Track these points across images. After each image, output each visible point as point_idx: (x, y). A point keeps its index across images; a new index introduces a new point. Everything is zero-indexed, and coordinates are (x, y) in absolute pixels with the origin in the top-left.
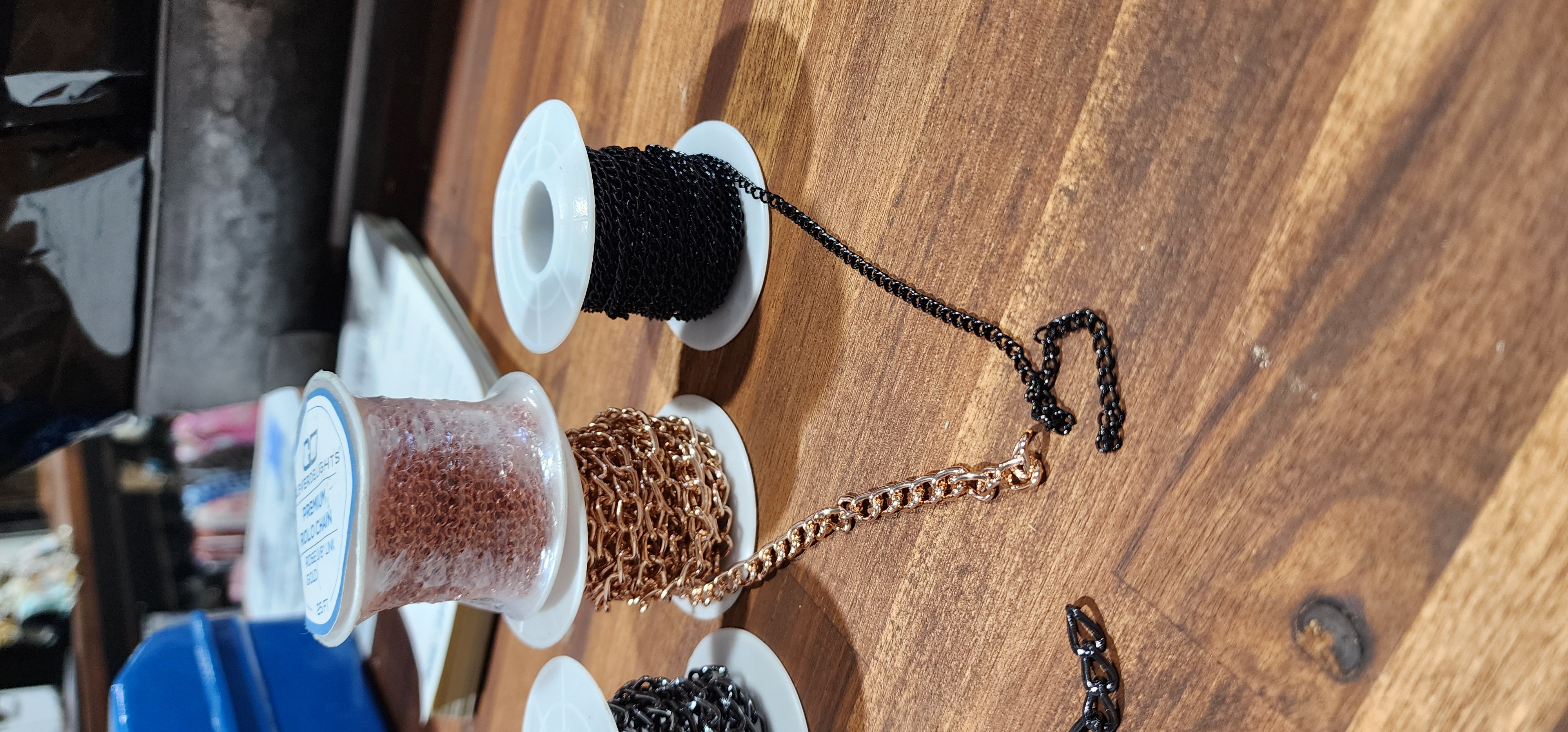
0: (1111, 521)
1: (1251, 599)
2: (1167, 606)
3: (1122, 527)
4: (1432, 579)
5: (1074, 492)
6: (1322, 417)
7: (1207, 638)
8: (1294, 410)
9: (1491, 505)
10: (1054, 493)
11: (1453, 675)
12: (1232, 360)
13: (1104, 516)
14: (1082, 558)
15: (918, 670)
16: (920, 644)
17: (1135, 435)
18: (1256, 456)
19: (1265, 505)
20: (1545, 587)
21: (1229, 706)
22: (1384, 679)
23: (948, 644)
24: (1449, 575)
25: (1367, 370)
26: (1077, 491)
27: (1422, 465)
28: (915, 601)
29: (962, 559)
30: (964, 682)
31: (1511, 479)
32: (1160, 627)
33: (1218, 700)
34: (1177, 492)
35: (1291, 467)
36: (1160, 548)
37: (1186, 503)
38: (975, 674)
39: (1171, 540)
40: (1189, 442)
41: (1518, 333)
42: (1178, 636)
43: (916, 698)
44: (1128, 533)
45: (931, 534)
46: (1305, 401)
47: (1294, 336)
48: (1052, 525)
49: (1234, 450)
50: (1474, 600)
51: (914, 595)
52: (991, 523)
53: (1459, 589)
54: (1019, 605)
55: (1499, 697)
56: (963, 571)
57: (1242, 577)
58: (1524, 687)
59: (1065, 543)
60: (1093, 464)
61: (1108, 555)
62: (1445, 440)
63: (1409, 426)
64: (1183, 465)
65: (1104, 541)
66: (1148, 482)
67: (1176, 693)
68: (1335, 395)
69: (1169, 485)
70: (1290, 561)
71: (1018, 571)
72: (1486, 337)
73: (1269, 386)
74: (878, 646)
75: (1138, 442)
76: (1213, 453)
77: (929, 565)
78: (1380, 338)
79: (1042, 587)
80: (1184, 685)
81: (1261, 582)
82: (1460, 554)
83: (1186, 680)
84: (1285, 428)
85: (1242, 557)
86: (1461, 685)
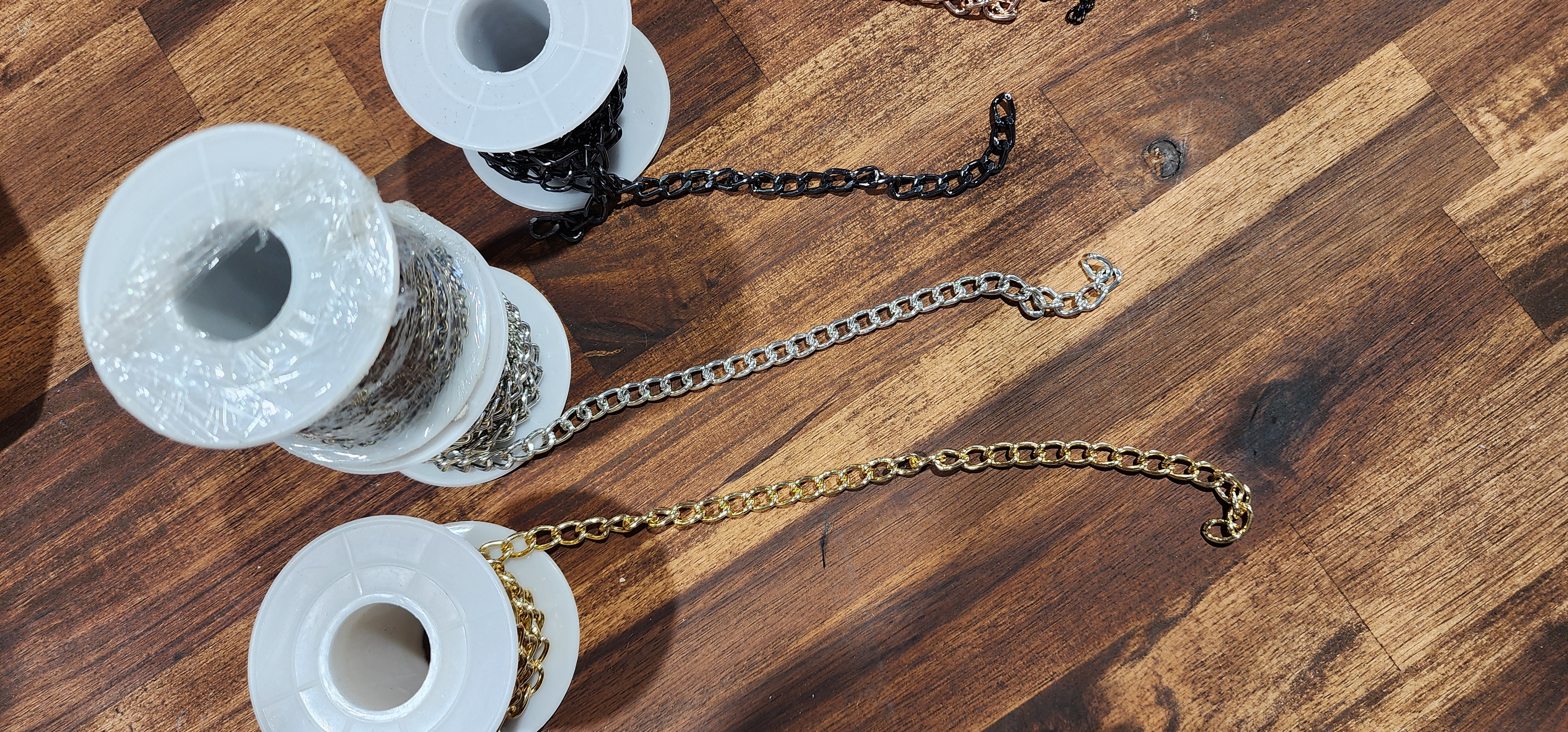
0: (1052, 60)
1: (1126, 128)
2: (1070, 118)
3: (1060, 65)
4: (1228, 148)
5: (1033, 35)
6: (1212, 57)
7: (1088, 140)
8: (1197, 47)
9: (1272, 124)
10: (1016, 30)
11: (1218, 191)
12: (1175, 10)
13: (1048, 55)
14: (1020, 72)
15: (829, 100)
16: (839, 84)
17: (1095, 21)
18: (1166, 61)
19: (1158, 86)
20: (1278, 165)
21: (1084, 178)
22: (1183, 184)
23: (870, 91)
24: (1237, 148)
25: (1245, 46)
26: (1036, 34)
27: (1250, 97)
28: (849, 55)
29: (915, 43)
30: (874, 118)
31: (1285, 117)
32: (1057, 126)
33: (1079, 173)
34: (1107, 60)
35: (1182, 73)
36: (1080, 85)
37: (1111, 68)
38: (887, 116)
39: (1090, 83)
40: (1128, 38)
41: (1318, 60)
42: (1068, 134)
43: (816, 117)
44: (1062, 69)
45: (891, 18)
46: (1206, 46)
47: (1216, 13)
48: (1005, 47)
49: (1153, 53)
50: (1244, 161)
51: (850, 51)
52: (952, 29)
53: (1239, 155)
54: (952, 85)
55: (1236, 204)
56: (910, 50)
57: (1128, 116)
58: (1248, 204)
59: (1010, 61)
60: (1055, 25)
61: (1040, 77)
62: (1266, 89)
63: (1251, 78)
64: (1118, 49)
65: (1041, 69)
66: (1090, 48)
67: (1051, 164)
68: (1223, 50)
69: (1104, 55)
70: (1160, 116)
71: (961, 65)
72: (1304, 55)
73: (1191, 30)
74: (791, 74)
75: (1095, 25)
76: (1140, 50)
77: (877, 37)
78: (1258, 34)
79: (977, 80)
80: (1060, 161)
81: (1137, 122)
82: (1248, 140)
83: (1062, 158)
84: (1188, 54)
85: (1131, 107)
86: (1219, 196)
